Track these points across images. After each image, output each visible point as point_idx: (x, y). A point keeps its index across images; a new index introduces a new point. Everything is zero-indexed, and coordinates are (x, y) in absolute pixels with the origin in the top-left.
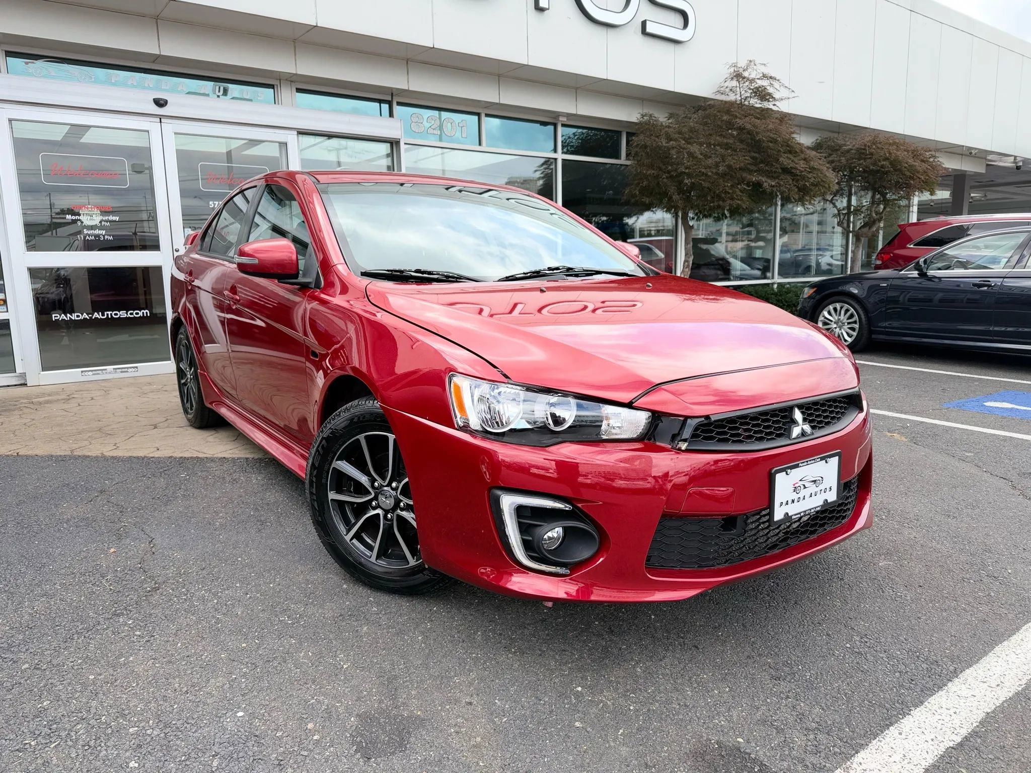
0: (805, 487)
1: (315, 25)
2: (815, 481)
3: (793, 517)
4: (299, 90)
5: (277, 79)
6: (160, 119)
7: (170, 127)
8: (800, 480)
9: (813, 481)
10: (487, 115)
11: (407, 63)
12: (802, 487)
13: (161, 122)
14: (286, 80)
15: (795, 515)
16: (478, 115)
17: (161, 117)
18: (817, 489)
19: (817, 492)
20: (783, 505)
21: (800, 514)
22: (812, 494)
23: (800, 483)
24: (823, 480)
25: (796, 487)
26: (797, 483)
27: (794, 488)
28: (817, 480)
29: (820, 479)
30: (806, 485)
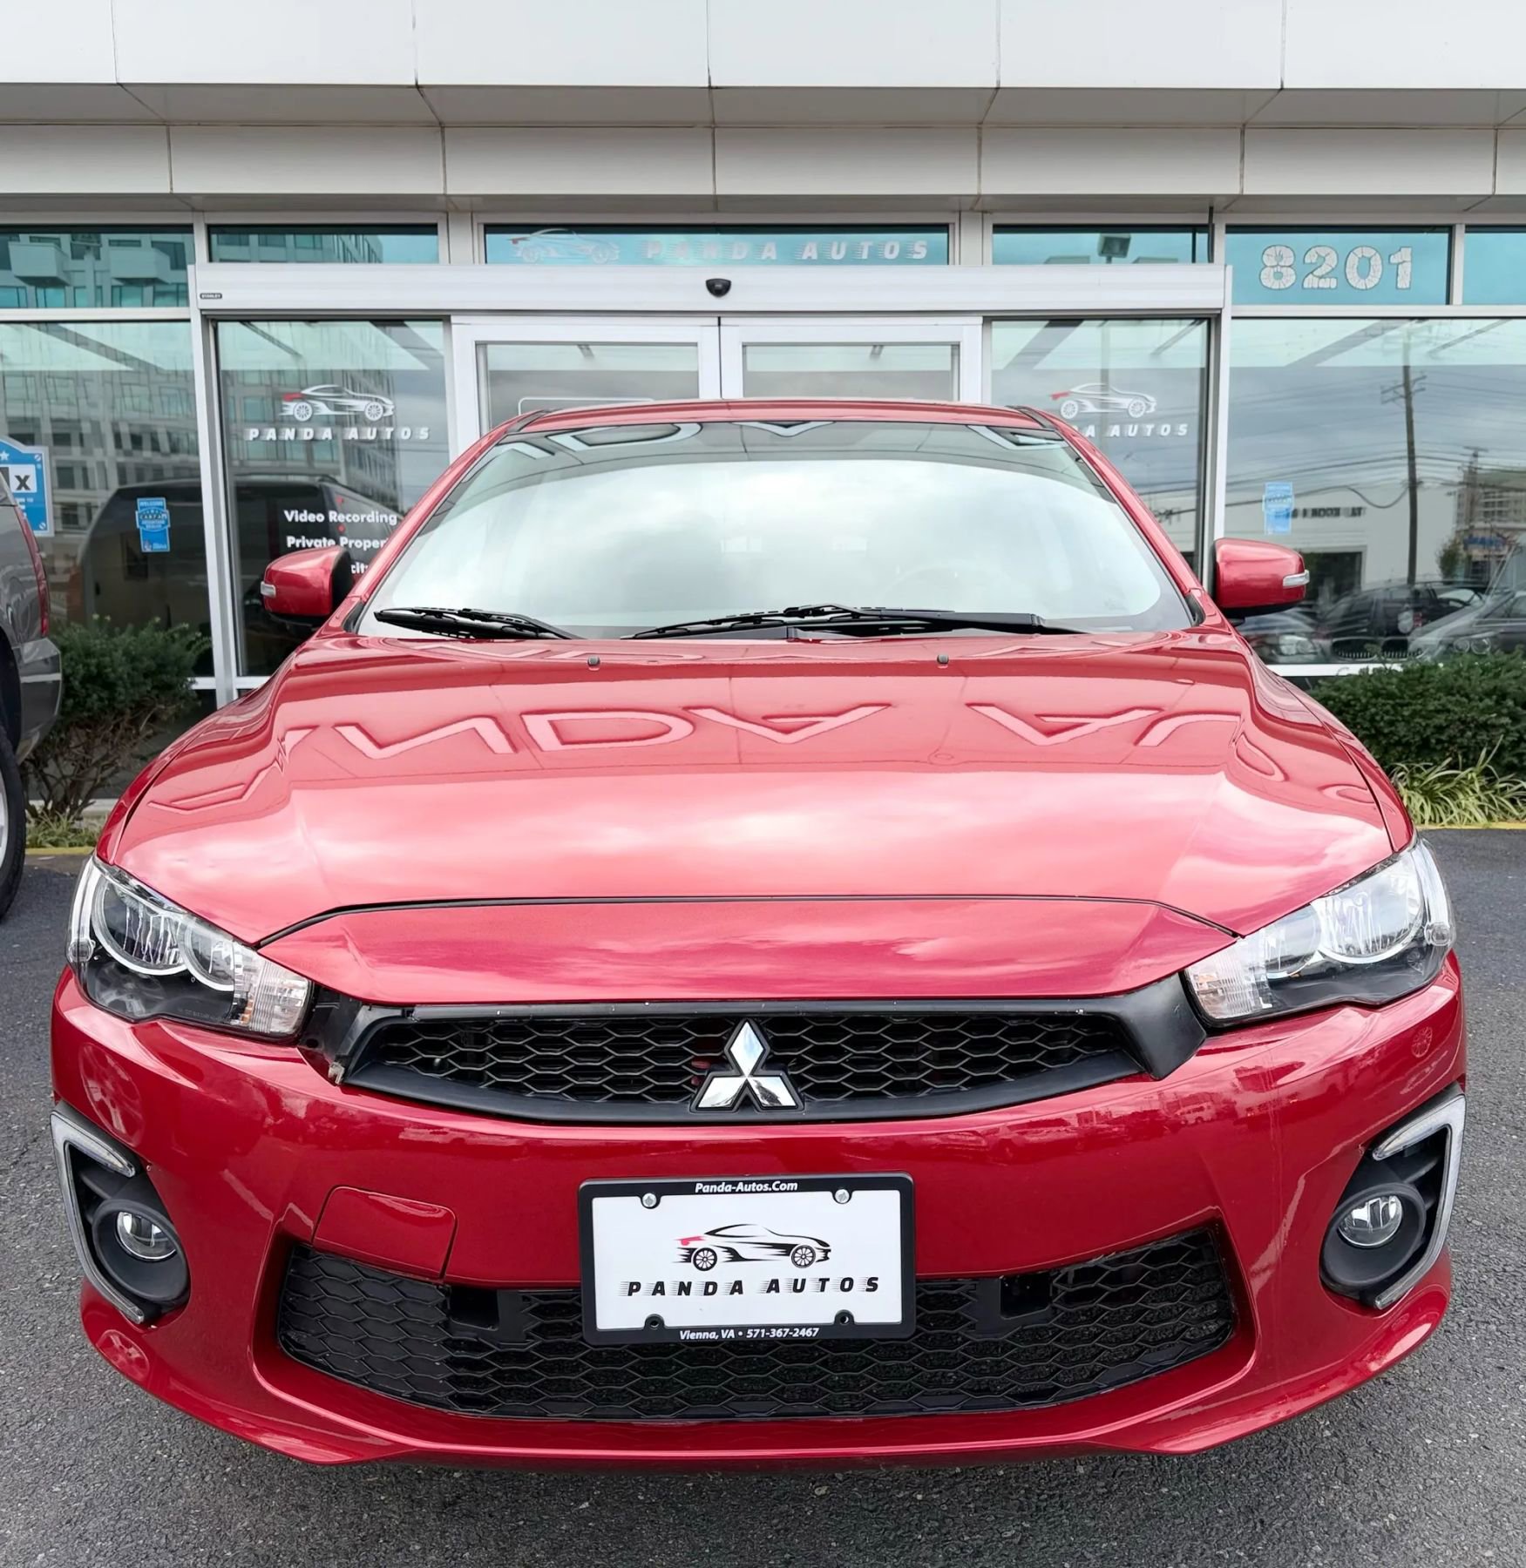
0: (735, 1257)
1: (995, 86)
2: (787, 1249)
3: (688, 1336)
4: (998, 228)
5: (954, 212)
6: (719, 318)
7: (736, 331)
8: (712, 1234)
9: (775, 1246)
10: (1471, 228)
11: (1243, 133)
12: (723, 1256)
13: (719, 325)
14: (972, 210)
15: (695, 1330)
16: (1449, 229)
17: (719, 315)
18: (800, 1274)
19: (804, 1281)
20: (637, 1290)
21: (719, 1333)
22: (775, 1282)
23: (711, 1242)
24: (826, 1252)
25: (691, 1250)
26: (697, 1239)
27: (685, 1252)
28: (801, 1248)
29: (814, 1245)
30: (743, 1251)
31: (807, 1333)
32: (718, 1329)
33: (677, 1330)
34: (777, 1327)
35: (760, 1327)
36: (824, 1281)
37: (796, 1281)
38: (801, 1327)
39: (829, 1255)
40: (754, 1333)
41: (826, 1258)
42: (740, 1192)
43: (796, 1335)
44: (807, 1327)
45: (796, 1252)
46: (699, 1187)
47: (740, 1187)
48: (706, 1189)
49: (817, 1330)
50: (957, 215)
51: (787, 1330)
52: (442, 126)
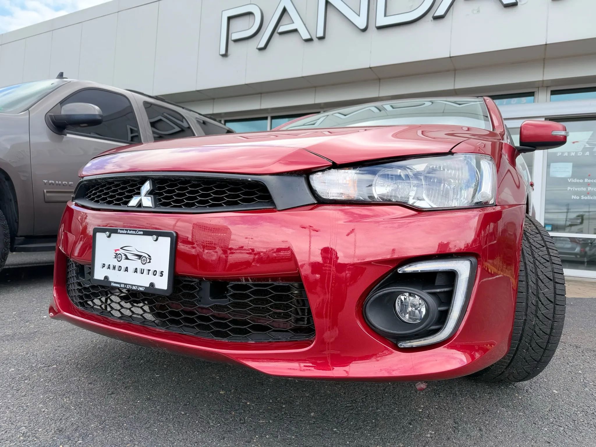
0: (127, 258)
2: (140, 257)
3: (113, 284)
4: (553, 93)
5: (536, 88)
8: (121, 248)
9: (137, 255)
12: (124, 257)
14: (542, 86)
15: (115, 283)
18: (143, 267)
19: (144, 269)
20: (104, 267)
21: (120, 285)
22: (136, 269)
23: (121, 251)
24: (150, 259)
25: (117, 254)
26: (118, 250)
27: (115, 254)
28: (143, 257)
29: (147, 256)
30: (129, 256)
31: (141, 289)
32: (120, 284)
33: (111, 282)
34: (135, 286)
35: (130, 285)
36: (149, 270)
37: (142, 269)
38: (140, 286)
39: (151, 261)
40: (129, 286)
41: (150, 262)
42: (129, 234)
43: (139, 289)
44: (142, 287)
45: (142, 258)
46: (119, 231)
47: (129, 232)
48: (121, 232)
49: (144, 288)
50: (538, 89)
51: (137, 287)
52: (380, 79)
